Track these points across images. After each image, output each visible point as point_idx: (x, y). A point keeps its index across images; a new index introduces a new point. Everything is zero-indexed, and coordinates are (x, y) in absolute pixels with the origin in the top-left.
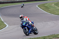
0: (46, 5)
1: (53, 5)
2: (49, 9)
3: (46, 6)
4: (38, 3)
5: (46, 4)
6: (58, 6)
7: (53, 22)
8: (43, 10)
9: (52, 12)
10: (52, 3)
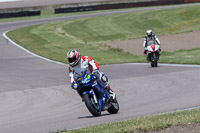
0: (34, 32)
1: (60, 30)
2: (46, 46)
3: (35, 35)
4: (6, 25)
5: (36, 26)
6: (75, 36)
7: (60, 87)
8: (25, 47)
9: (55, 53)
10: (55, 26)
